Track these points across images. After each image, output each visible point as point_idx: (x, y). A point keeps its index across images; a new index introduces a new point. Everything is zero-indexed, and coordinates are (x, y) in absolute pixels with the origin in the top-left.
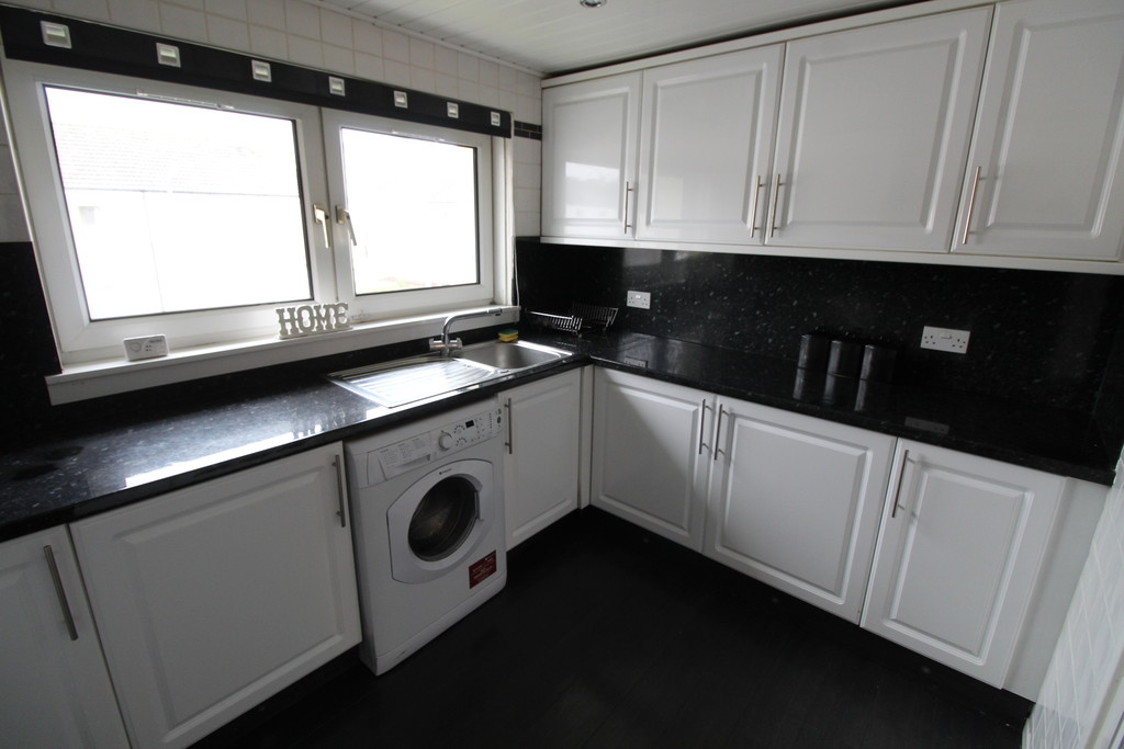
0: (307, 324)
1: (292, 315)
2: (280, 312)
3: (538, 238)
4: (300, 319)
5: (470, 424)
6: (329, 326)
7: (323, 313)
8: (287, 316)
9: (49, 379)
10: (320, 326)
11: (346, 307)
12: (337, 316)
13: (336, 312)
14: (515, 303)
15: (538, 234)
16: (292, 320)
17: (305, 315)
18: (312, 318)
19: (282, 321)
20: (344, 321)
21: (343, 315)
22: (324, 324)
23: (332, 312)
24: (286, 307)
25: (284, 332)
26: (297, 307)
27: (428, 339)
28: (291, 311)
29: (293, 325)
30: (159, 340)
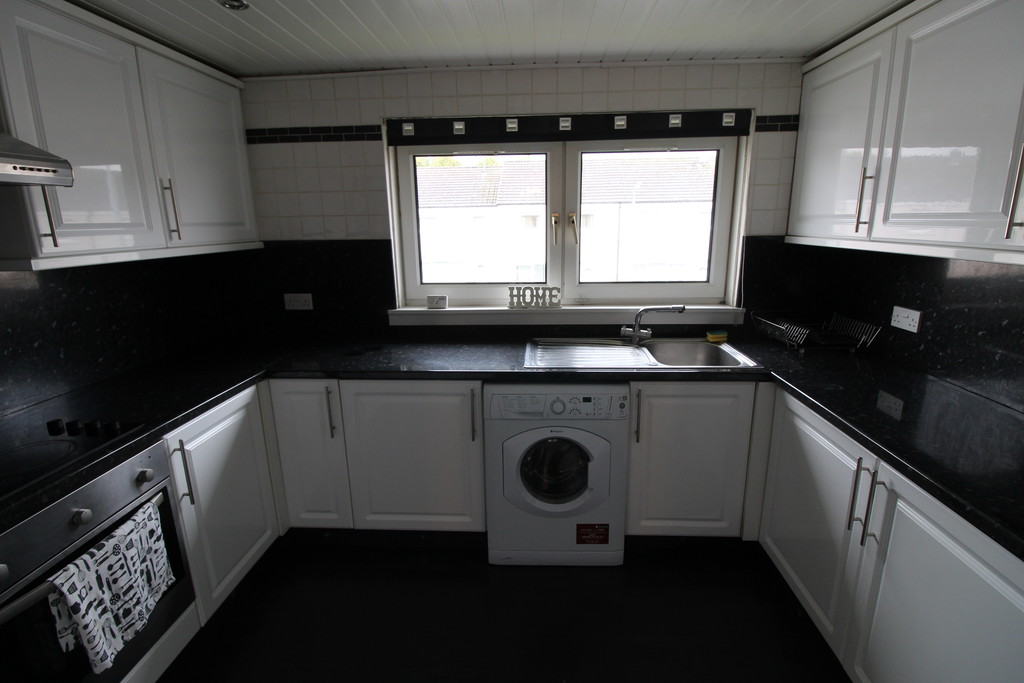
0: (528, 299)
1: (519, 292)
2: (512, 289)
3: (782, 238)
4: (524, 296)
5: (587, 400)
6: (544, 303)
7: (541, 292)
8: (515, 292)
9: (390, 311)
10: (537, 303)
11: (558, 290)
12: (551, 296)
13: (551, 293)
14: (738, 305)
15: (784, 234)
16: (518, 296)
17: (528, 292)
18: (532, 296)
19: (512, 296)
20: (555, 300)
21: (555, 296)
22: (540, 301)
23: (547, 293)
24: (515, 286)
25: (512, 303)
26: (523, 287)
27: (622, 326)
28: (519, 289)
29: (519, 299)
30: (444, 298)
